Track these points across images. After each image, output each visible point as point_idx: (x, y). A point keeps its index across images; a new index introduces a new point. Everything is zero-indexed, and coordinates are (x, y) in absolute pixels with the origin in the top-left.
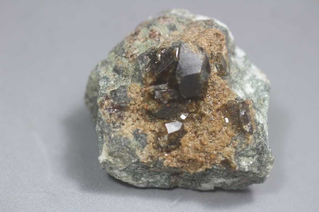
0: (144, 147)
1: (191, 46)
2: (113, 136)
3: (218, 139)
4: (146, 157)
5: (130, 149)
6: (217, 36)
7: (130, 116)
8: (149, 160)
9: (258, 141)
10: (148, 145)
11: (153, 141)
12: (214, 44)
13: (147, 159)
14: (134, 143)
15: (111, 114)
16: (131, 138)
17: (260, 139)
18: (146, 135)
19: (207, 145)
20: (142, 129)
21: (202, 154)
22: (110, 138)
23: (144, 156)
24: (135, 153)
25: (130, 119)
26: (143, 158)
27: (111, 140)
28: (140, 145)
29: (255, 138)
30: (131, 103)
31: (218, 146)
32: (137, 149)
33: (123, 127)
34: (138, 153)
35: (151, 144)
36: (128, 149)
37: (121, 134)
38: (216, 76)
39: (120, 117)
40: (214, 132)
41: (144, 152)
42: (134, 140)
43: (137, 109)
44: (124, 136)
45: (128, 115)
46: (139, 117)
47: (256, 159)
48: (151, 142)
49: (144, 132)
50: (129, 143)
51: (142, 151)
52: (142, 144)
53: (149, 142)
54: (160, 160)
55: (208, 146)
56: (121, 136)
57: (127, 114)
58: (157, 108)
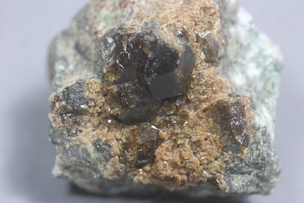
0: (107, 161)
1: (166, 33)
2: (67, 146)
3: (203, 151)
4: (111, 173)
5: (90, 162)
7: (89, 121)
8: (115, 176)
9: (256, 153)
10: (112, 159)
11: (119, 153)
12: (200, 23)
13: (113, 175)
14: (94, 155)
15: (63, 120)
16: (91, 149)
17: (259, 150)
18: (110, 146)
19: (189, 160)
20: (104, 139)
21: (183, 171)
22: (64, 148)
23: (109, 171)
24: (97, 168)
25: (89, 124)
26: (108, 174)
27: (65, 151)
28: (103, 159)
29: (252, 150)
30: (89, 104)
32: (99, 163)
33: (80, 136)
34: (100, 167)
35: (117, 157)
36: (88, 164)
37: (78, 143)
38: (204, 64)
39: (76, 122)
40: (198, 141)
41: (109, 167)
42: (95, 152)
43: (98, 112)
44: (83, 146)
45: (87, 120)
46: (102, 122)
47: (254, 176)
48: (116, 155)
49: (107, 143)
50: (89, 155)
51: (105, 166)
52: (105, 157)
53: (114, 155)
54: (129, 176)
55: (191, 160)
56: (78, 146)
57: (86, 118)
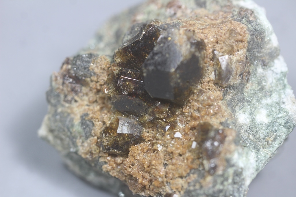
0: (87, 138)
1: (180, 34)
2: (60, 110)
3: (173, 165)
4: (85, 152)
5: (71, 133)
6: (230, 34)
7: (87, 94)
8: (88, 156)
9: (219, 187)
10: (92, 138)
11: (99, 135)
12: (222, 43)
13: (86, 154)
14: (77, 128)
15: (63, 83)
16: (77, 121)
18: (93, 125)
19: (155, 166)
20: (91, 115)
21: (147, 175)
22: (56, 111)
23: (84, 149)
24: (75, 141)
25: (86, 98)
26: (83, 151)
27: (56, 113)
28: (83, 134)
29: (215, 183)
30: (92, 78)
31: (170, 173)
32: (79, 137)
33: (74, 105)
34: (79, 142)
35: (96, 138)
36: (69, 134)
37: (69, 111)
38: (211, 84)
39: (73, 90)
40: (172, 153)
41: (86, 144)
42: (79, 125)
43: (97, 89)
45: (85, 92)
46: (98, 100)
48: (95, 135)
49: (92, 120)
50: (73, 126)
51: (83, 142)
52: (86, 134)
53: (94, 135)
54: (100, 161)
55: (157, 167)
56: (69, 114)
57: (85, 89)
58: (115, 97)
